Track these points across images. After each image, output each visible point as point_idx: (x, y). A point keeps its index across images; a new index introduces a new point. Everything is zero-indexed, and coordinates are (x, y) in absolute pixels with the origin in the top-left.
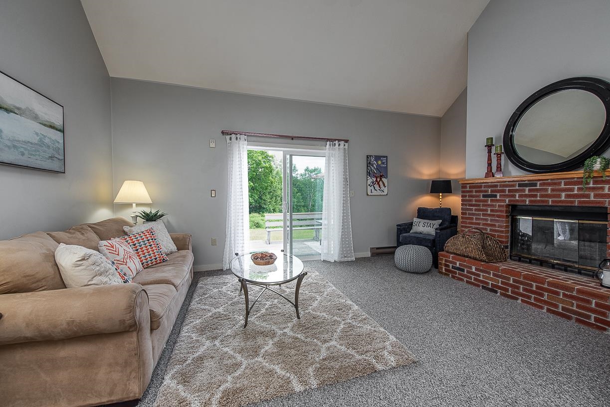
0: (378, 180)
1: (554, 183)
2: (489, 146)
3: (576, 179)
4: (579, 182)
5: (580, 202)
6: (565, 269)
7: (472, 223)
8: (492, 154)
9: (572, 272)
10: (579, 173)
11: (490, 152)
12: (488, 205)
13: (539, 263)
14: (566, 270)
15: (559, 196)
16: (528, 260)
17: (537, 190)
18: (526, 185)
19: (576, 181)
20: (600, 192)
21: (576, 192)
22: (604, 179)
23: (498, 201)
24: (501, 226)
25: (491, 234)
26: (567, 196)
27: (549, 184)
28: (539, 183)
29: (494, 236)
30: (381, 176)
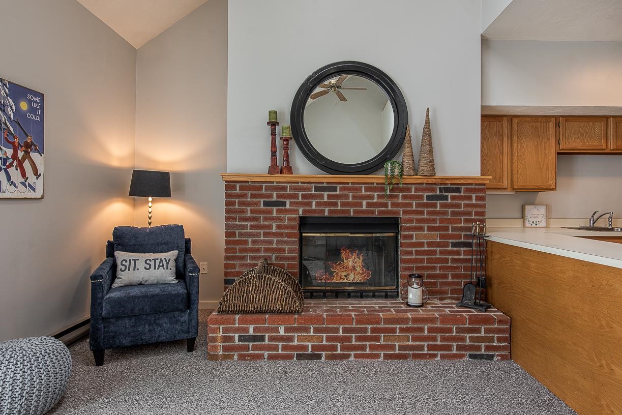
0: (20, 154)
1: (355, 188)
2: (273, 124)
3: (375, 185)
4: (377, 188)
5: (380, 212)
6: (361, 295)
7: (246, 251)
8: (277, 138)
9: (367, 297)
10: (378, 178)
11: (273, 133)
12: (273, 219)
13: (334, 294)
14: (362, 297)
15: (361, 205)
16: (322, 294)
17: (337, 197)
18: (324, 189)
19: (375, 187)
20: (395, 201)
21: (375, 200)
22: (401, 186)
23: (287, 211)
24: (290, 249)
25: (277, 265)
26: (369, 205)
27: (350, 189)
28: (339, 187)
29: (282, 266)
30: (28, 147)
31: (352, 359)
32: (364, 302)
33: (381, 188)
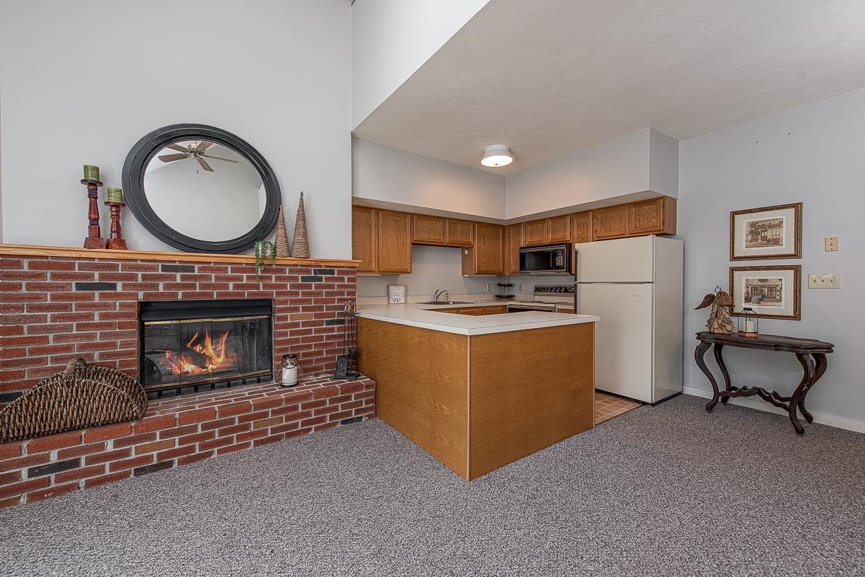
1: (220, 268)
2: (93, 183)
3: (244, 265)
4: (247, 269)
5: (249, 294)
6: (229, 384)
7: (46, 351)
8: (100, 203)
9: (236, 384)
10: (248, 257)
11: (93, 196)
12: (95, 306)
13: (193, 389)
14: (229, 386)
15: (227, 287)
16: (175, 391)
17: (195, 278)
18: (177, 269)
19: (244, 268)
20: (268, 282)
21: (245, 282)
22: (274, 267)
23: (119, 296)
24: (126, 343)
25: (102, 365)
26: (236, 286)
27: (212, 270)
28: (197, 267)
29: (113, 365)
31: (215, 456)
32: (230, 392)
33: (250, 268)
